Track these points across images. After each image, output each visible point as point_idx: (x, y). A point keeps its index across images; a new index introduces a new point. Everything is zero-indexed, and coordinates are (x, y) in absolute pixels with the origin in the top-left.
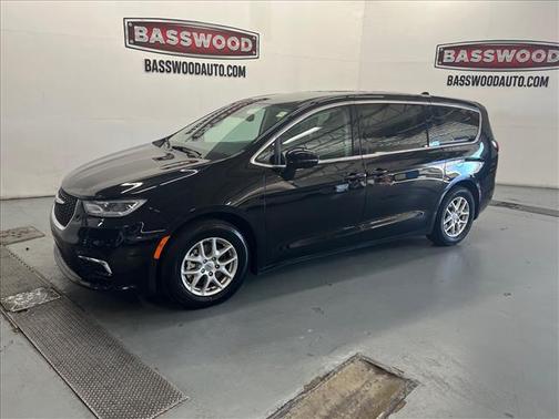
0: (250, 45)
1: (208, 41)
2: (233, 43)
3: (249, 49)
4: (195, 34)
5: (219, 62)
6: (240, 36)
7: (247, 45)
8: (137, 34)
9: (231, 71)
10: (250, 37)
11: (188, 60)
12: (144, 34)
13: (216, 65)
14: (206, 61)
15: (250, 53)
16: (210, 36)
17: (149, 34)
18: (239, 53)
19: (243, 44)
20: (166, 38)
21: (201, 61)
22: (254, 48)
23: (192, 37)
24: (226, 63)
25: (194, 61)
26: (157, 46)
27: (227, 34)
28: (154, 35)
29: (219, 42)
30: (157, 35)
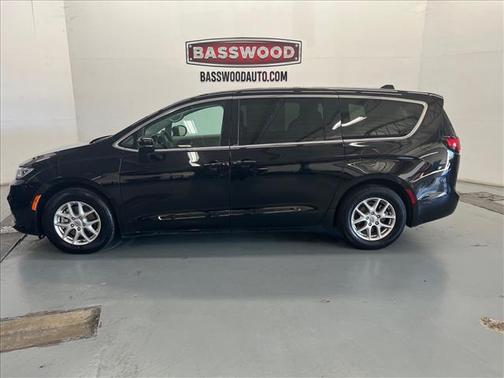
0: (293, 52)
1: (253, 53)
2: (276, 52)
3: (291, 56)
4: (242, 48)
5: (262, 70)
6: (282, 45)
7: (289, 52)
8: (195, 53)
9: (273, 76)
10: (293, 45)
11: (235, 70)
12: (201, 52)
13: (260, 73)
14: (251, 70)
15: (292, 59)
16: (254, 48)
17: (204, 52)
18: (282, 60)
19: (285, 52)
20: (217, 53)
21: (246, 70)
22: (296, 54)
23: (239, 51)
24: (268, 70)
25: (240, 70)
26: (210, 61)
27: (270, 44)
28: (208, 52)
29: (263, 52)
30: (210, 53)
